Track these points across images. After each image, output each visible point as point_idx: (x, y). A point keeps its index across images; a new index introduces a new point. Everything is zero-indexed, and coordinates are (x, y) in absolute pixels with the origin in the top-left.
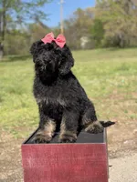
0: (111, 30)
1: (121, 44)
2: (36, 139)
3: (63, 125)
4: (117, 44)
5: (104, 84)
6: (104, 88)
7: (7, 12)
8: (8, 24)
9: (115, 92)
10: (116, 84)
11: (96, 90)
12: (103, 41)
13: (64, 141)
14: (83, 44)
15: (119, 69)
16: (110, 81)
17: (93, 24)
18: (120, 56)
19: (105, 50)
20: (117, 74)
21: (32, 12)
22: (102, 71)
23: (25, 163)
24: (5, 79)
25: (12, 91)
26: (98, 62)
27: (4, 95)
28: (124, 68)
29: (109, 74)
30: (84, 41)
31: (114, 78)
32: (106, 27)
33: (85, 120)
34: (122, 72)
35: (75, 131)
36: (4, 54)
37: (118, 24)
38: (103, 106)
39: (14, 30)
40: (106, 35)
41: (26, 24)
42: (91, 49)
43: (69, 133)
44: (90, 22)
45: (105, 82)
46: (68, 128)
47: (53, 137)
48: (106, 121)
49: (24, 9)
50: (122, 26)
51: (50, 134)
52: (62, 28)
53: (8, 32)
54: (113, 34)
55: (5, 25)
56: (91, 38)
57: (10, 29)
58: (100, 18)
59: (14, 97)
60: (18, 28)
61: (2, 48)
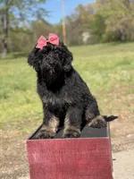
0: (112, 25)
1: (123, 38)
2: (40, 134)
3: (67, 121)
4: (118, 38)
5: (106, 79)
6: (106, 83)
7: (10, 10)
8: (11, 22)
9: (117, 86)
10: (118, 78)
11: (99, 84)
12: (104, 36)
13: (68, 136)
14: (85, 39)
15: (120, 64)
16: (112, 75)
17: (94, 19)
18: (122, 51)
20: (119, 68)
21: (35, 10)
22: (103, 66)
23: (31, 158)
24: (9, 76)
25: (17, 88)
26: (99, 56)
27: (9, 92)
28: (126, 63)
29: (112, 68)
30: (86, 36)
31: (116, 73)
33: (89, 115)
35: (79, 126)
36: (8, 52)
37: (119, 19)
38: (106, 100)
39: (17, 27)
40: (107, 30)
41: (28, 21)
42: (93, 43)
43: (73, 128)
44: (92, 18)
45: (107, 76)
46: (72, 123)
47: (57, 132)
48: (109, 115)
49: (26, 6)
50: (122, 20)
51: (54, 130)
52: (64, 24)
53: (11, 29)
54: (114, 29)
55: (8, 23)
56: (92, 33)
57: (13, 26)
58: (101, 13)
59: (18, 93)
60: (21, 25)
61: (6, 46)
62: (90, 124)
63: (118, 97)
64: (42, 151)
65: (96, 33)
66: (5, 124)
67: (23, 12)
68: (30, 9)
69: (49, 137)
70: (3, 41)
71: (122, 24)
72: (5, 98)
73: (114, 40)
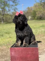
0: (38, 14)
2: (15, 46)
3: (24, 41)
4: (40, 18)
5: (36, 31)
6: (36, 32)
7: (5, 8)
8: (5, 12)
9: (40, 34)
10: (41, 31)
14: (29, 18)
15: (41, 26)
16: (39, 30)
18: (42, 22)
19: (37, 20)
20: (41, 28)
21: (13, 8)
22: (36, 27)
24: (4, 29)
25: (6, 33)
26: (34, 24)
27: (4, 34)
29: (38, 28)
32: (37, 13)
33: (32, 40)
34: (42, 27)
36: (4, 22)
37: (41, 12)
41: (11, 12)
51: (20, 44)
54: (39, 15)
55: (4, 12)
57: (6, 13)
58: (35, 10)
60: (8, 13)
61: (3, 20)
62: (32, 43)
63: (40, 37)
64: (15, 51)
65: (33, 17)
66: (2, 44)
67: (9, 9)
68: (12, 8)
69: (18, 47)
70: (2, 18)
71: (42, 14)
72: (3, 36)
73: (39, 19)
